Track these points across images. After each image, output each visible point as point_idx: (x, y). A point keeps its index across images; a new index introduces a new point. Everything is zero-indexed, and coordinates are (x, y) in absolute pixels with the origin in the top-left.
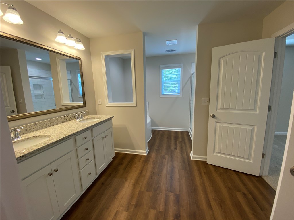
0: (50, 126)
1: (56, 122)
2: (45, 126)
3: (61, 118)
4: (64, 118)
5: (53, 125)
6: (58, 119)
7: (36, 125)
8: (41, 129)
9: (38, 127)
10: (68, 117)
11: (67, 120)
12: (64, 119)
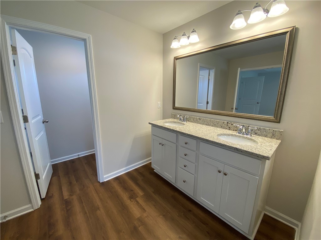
0: (210, 126)
1: (216, 124)
2: (206, 123)
3: (222, 123)
4: (226, 124)
5: (213, 126)
6: (219, 122)
7: (200, 119)
8: (203, 124)
9: (201, 121)
10: (232, 125)
11: (230, 128)
12: (226, 126)
